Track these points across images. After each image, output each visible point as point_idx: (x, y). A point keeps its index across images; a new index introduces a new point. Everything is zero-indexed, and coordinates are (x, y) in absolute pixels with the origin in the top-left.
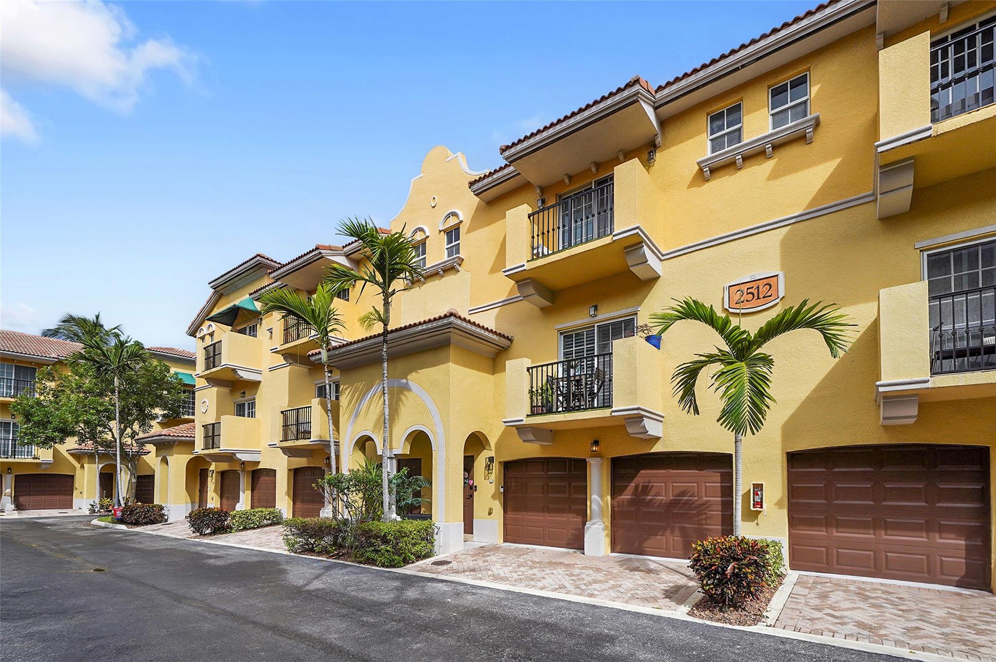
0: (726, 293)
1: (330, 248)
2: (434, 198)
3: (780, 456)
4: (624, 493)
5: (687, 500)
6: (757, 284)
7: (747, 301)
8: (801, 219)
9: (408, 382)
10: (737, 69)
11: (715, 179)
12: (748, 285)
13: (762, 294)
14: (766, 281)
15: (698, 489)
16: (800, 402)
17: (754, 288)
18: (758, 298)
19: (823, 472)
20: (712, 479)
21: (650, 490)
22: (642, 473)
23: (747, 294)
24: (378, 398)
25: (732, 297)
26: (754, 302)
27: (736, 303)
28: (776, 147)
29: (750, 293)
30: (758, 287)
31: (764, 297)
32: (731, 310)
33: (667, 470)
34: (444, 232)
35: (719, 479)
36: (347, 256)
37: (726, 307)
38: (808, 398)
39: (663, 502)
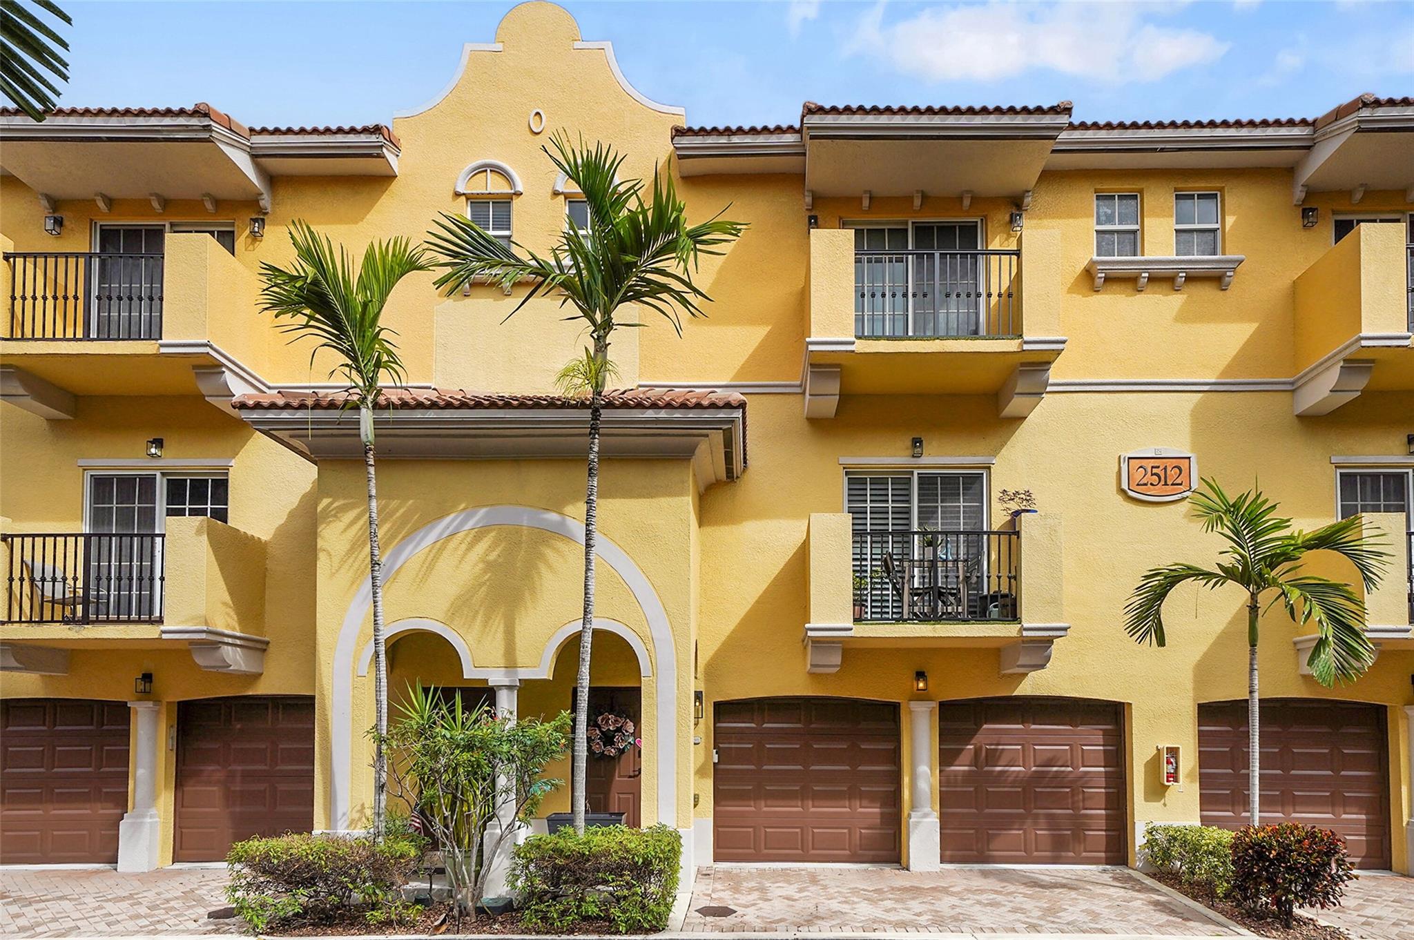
0: (1124, 467)
1: (229, 124)
2: (538, 114)
3: (1192, 709)
4: (957, 763)
5: (1056, 772)
6: (1164, 463)
7: (1152, 484)
8: (1216, 389)
9: (564, 520)
10: (1155, 150)
11: (1106, 292)
12: (1156, 462)
13: (1170, 480)
14: (1175, 462)
15: (1072, 755)
16: (1214, 636)
17: (1161, 468)
18: (1166, 484)
19: (1227, 731)
20: (1092, 741)
21: (999, 757)
22: (985, 729)
23: (1152, 475)
24: (464, 547)
25: (1133, 475)
26: (1160, 489)
27: (1138, 485)
28: (1190, 279)
29: (1155, 474)
30: (1165, 469)
31: (1172, 484)
32: (1131, 493)
33: (1026, 725)
34: (566, 198)
35: (1101, 740)
36: (255, 156)
37: (1125, 486)
38: (1223, 632)
39: (1021, 775)
